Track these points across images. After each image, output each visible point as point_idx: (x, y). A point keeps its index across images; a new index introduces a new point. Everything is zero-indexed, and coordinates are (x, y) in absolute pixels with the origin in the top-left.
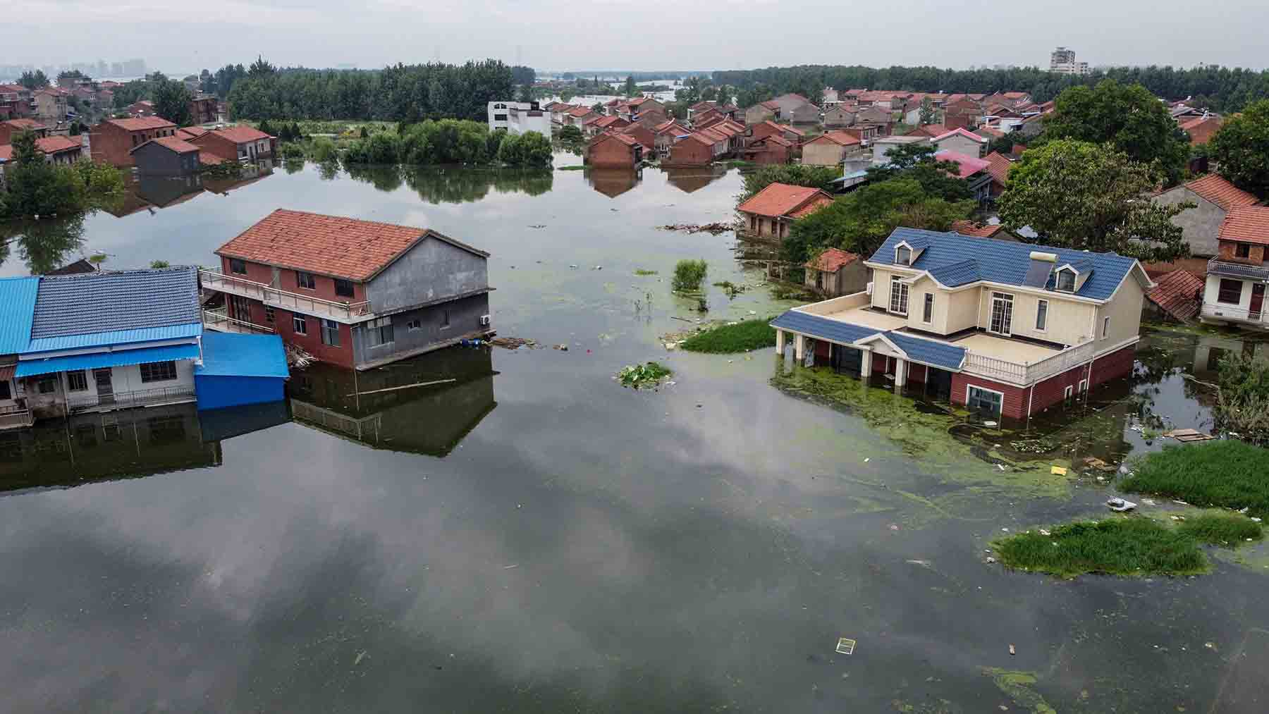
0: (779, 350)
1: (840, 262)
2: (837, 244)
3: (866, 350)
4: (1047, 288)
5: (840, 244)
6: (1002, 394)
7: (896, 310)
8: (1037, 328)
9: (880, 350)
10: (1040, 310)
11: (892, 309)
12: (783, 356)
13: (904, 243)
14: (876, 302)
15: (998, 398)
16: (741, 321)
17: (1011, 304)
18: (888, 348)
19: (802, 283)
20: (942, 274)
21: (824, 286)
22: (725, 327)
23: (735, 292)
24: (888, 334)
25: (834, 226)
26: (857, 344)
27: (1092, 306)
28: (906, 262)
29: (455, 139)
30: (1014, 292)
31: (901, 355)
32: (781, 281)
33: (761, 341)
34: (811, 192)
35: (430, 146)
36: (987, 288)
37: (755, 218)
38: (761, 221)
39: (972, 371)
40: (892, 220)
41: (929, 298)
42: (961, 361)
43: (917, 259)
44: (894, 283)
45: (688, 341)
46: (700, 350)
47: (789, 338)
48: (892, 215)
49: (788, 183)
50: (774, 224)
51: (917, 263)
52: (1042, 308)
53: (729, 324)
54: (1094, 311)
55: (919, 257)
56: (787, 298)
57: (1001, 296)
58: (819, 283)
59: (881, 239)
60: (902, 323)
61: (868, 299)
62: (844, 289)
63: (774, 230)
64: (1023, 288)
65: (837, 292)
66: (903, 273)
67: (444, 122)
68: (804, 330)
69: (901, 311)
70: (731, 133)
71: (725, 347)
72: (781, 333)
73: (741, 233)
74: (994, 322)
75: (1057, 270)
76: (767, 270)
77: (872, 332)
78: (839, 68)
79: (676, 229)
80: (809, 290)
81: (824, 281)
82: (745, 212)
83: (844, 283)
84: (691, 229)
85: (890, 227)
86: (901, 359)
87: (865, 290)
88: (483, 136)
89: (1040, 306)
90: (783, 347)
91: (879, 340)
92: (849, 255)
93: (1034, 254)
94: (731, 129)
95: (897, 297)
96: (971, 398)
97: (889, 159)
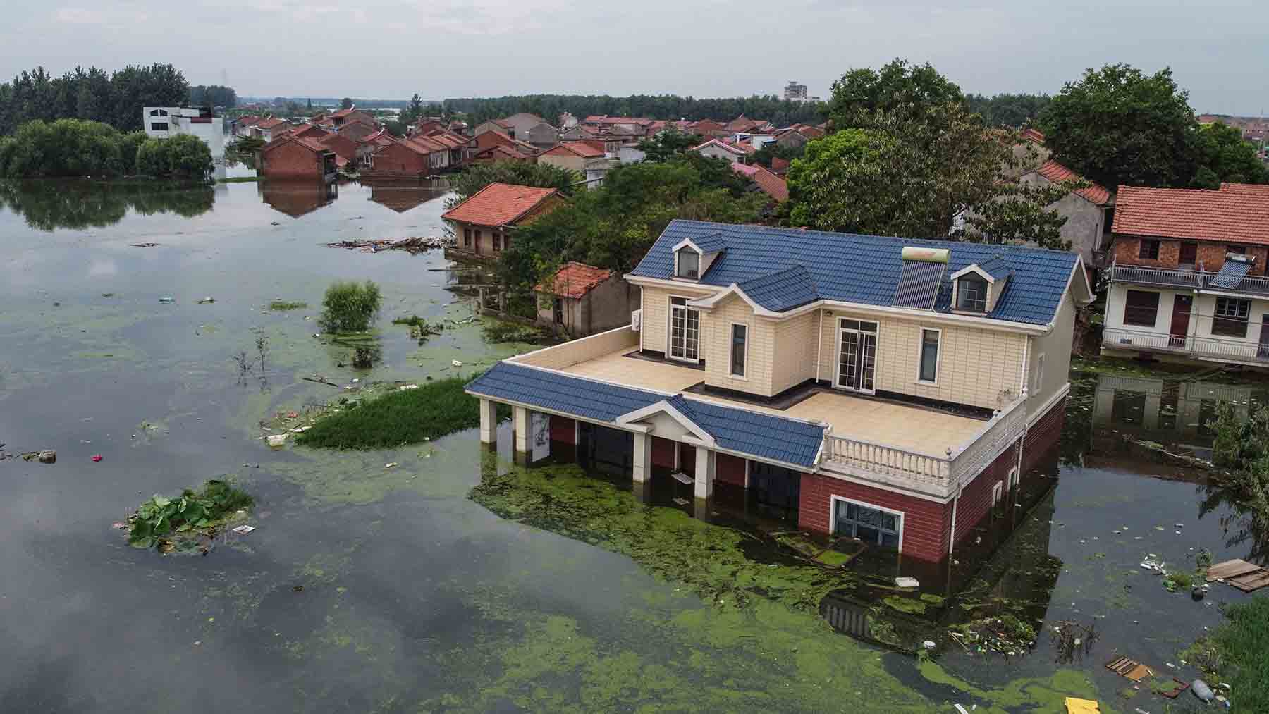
0: (485, 436)
1: (587, 282)
2: (581, 255)
3: (640, 433)
4: (938, 308)
5: (586, 257)
6: (902, 514)
7: (681, 355)
8: (922, 378)
9: (665, 431)
10: (924, 346)
11: (674, 354)
12: (492, 447)
13: (687, 242)
14: (647, 343)
15: (891, 520)
16: (427, 383)
17: (873, 339)
18: (679, 428)
19: (533, 316)
20: (759, 290)
21: (565, 320)
22: (395, 395)
23: (425, 333)
24: (677, 401)
25: (576, 230)
26: (623, 422)
27: (1021, 336)
28: (692, 275)
29: (74, 145)
30: (876, 318)
31: (704, 440)
32: (502, 315)
33: (455, 419)
34: (544, 192)
35: (39, 154)
36: (830, 312)
37: (470, 230)
38: (478, 234)
39: (841, 470)
40: (659, 216)
41: (739, 333)
42: (816, 448)
43: (710, 268)
44: (675, 310)
45: (314, 427)
46: (333, 445)
47: (502, 413)
48: (657, 209)
49: (513, 183)
50: (496, 238)
51: (713, 275)
52: (929, 345)
53: (403, 388)
54: (1025, 347)
55: (714, 263)
56: (509, 340)
57: (853, 325)
58: (558, 317)
59: (645, 247)
60: (694, 377)
61: (635, 337)
62: (596, 324)
63: (496, 244)
64: (895, 310)
65: (586, 327)
66: (690, 293)
67: (61, 122)
68: (528, 397)
69: (689, 356)
70: (453, 145)
71: (384, 434)
72: (488, 404)
73: (450, 251)
74: (843, 369)
75: (954, 276)
76: (480, 299)
77: (651, 399)
78: (576, 98)
79: (355, 246)
80: (543, 327)
81: (565, 314)
82: (458, 222)
83: (596, 315)
84: (378, 246)
85: (657, 227)
86: (702, 448)
87: (630, 323)
88: (116, 141)
89: (925, 339)
90: (493, 430)
91: (663, 413)
92: (599, 272)
93: (909, 251)
94: (455, 141)
95: (682, 335)
96: (838, 523)
97: (643, 154)
